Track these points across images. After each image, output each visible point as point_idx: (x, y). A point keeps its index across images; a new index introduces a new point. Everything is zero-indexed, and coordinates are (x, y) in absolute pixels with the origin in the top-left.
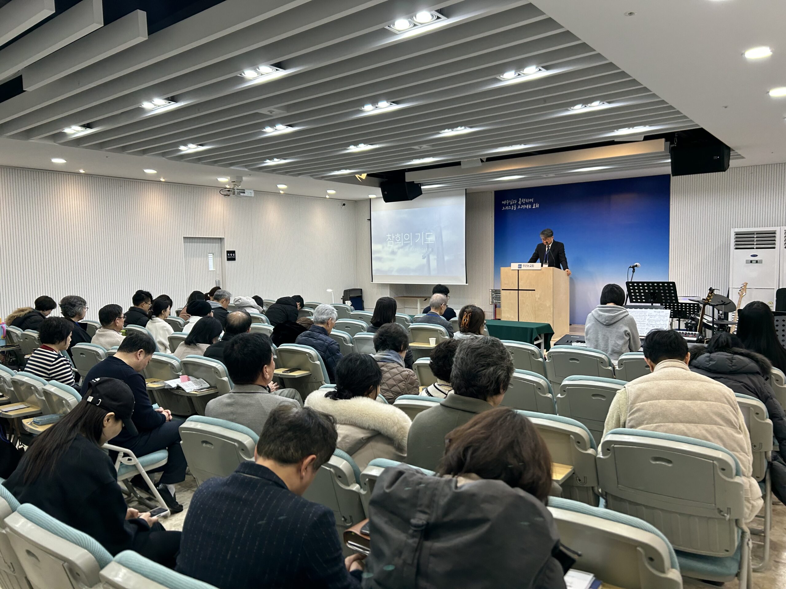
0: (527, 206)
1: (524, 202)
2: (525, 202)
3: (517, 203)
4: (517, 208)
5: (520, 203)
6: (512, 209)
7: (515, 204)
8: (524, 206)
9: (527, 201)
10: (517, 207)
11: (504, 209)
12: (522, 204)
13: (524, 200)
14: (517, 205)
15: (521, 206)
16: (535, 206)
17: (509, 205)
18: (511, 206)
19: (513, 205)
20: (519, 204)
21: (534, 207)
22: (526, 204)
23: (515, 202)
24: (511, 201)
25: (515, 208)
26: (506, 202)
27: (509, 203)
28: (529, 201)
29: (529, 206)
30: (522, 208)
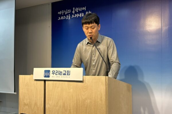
1: (77, 11)
2: (79, 11)
3: (71, 12)
5: (73, 12)
6: (67, 18)
8: (77, 15)
9: (80, 9)
10: (71, 16)
12: (76, 13)
13: (77, 10)
15: (74, 16)
17: (64, 15)
18: (66, 16)
19: (68, 14)
20: (73, 14)
22: (79, 12)
23: (69, 12)
24: (66, 11)
25: (70, 17)
26: (62, 12)
27: (64, 13)
28: (82, 10)
29: (82, 14)
30: (75, 17)
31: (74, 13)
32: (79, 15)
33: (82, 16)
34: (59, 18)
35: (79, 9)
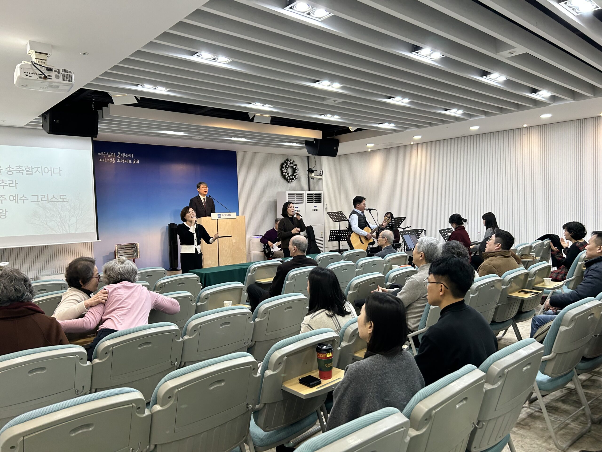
0: (128, 161)
1: (124, 157)
2: (125, 156)
3: (116, 156)
4: (116, 162)
6: (111, 162)
7: (113, 157)
8: (124, 161)
9: (127, 156)
10: (116, 160)
11: (100, 161)
12: (122, 158)
13: (123, 155)
14: (116, 159)
16: (136, 162)
18: (109, 158)
21: (134, 163)
22: (126, 158)
23: (113, 155)
24: (109, 153)
25: (114, 161)
26: (103, 153)
27: (107, 156)
28: (129, 156)
29: (129, 161)
30: (121, 162)
31: (119, 158)
32: (126, 161)
33: (129, 162)
34: (100, 160)
35: (125, 155)
